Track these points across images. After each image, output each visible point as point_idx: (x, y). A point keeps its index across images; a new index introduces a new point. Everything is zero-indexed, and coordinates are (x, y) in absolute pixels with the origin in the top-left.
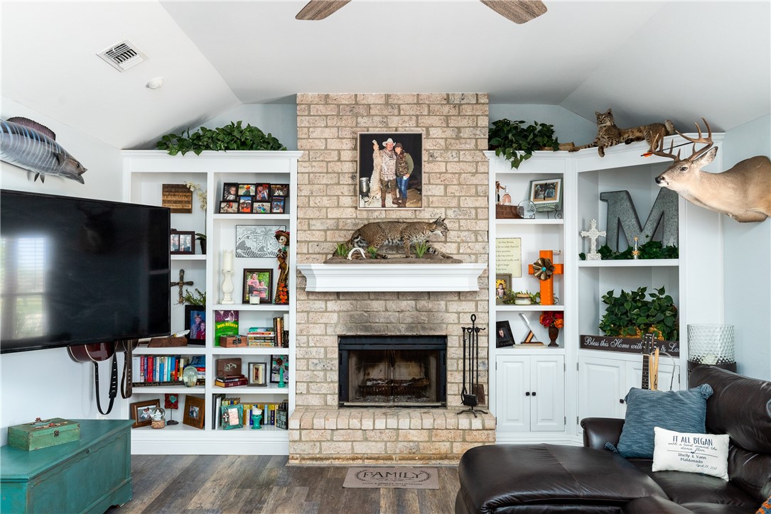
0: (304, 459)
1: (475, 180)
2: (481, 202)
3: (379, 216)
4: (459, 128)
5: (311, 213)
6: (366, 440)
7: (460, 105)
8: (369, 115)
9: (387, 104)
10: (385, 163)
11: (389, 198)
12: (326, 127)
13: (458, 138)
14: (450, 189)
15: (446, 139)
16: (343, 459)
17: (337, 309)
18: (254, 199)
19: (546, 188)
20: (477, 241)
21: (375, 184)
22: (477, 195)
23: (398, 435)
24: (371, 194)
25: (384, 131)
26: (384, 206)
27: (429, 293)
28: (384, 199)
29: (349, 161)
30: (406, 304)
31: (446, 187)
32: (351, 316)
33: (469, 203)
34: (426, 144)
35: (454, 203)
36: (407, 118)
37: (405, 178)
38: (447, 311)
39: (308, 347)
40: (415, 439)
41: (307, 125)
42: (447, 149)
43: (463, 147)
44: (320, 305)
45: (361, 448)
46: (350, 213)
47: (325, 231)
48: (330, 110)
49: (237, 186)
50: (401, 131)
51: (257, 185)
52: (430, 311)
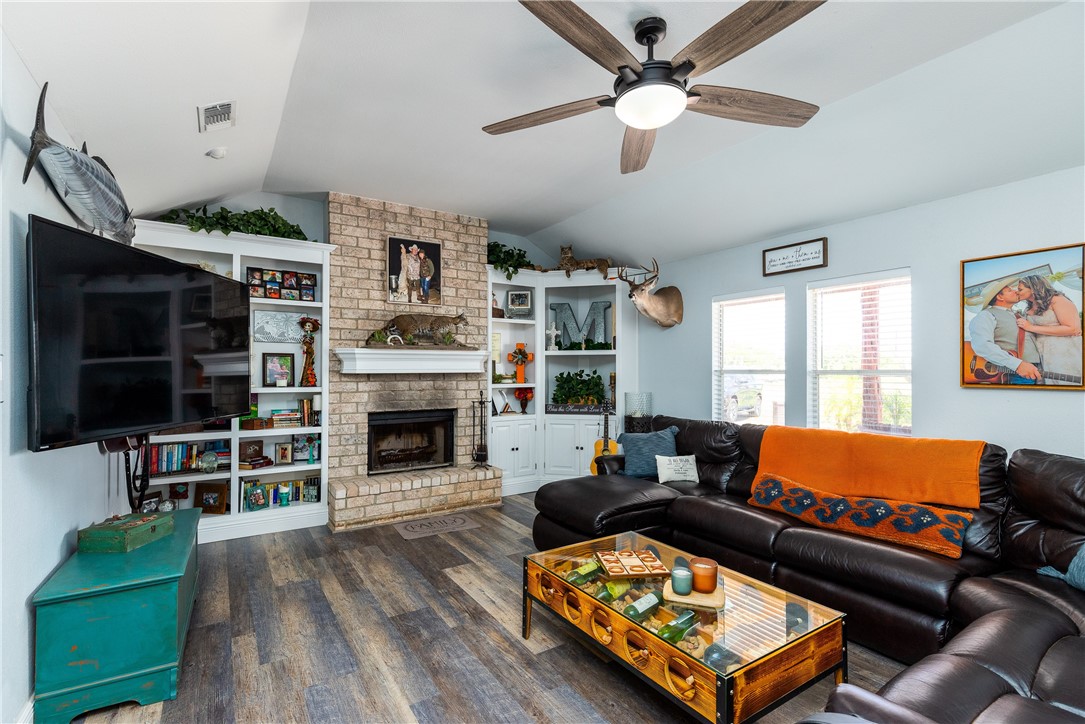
0: (349, 524)
1: (478, 287)
2: (481, 304)
3: (405, 310)
4: (466, 244)
5: (343, 303)
6: (405, 499)
7: (468, 226)
8: (395, 222)
9: (411, 215)
10: (411, 266)
11: (414, 295)
12: (358, 226)
13: (466, 251)
14: (461, 292)
15: (457, 251)
16: (385, 519)
17: (367, 389)
18: (282, 285)
19: (521, 296)
20: (479, 334)
21: (403, 283)
22: (480, 298)
23: (431, 492)
24: (400, 291)
25: (409, 238)
26: (410, 301)
27: (444, 374)
28: (410, 296)
29: (378, 261)
30: (425, 384)
31: (457, 289)
32: (380, 395)
33: (473, 304)
34: (444, 254)
35: (463, 303)
36: (427, 230)
37: (428, 279)
38: (457, 389)
39: (341, 424)
40: (445, 493)
41: (339, 222)
42: (458, 259)
43: (470, 259)
44: (352, 386)
45: (400, 507)
46: (379, 305)
47: (357, 320)
48: (361, 212)
49: (261, 271)
50: (422, 240)
51: (283, 273)
52: (444, 389)
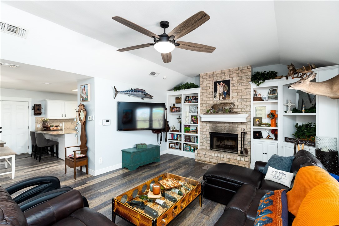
0: (198, 160)
1: (246, 91)
2: (248, 97)
3: (219, 102)
4: (242, 77)
5: (203, 102)
6: (213, 158)
7: (242, 70)
8: (217, 77)
9: (221, 73)
10: (220, 89)
11: (221, 97)
12: (206, 81)
13: (241, 79)
14: (239, 94)
15: (238, 80)
16: (207, 162)
17: (209, 125)
18: (192, 100)
19: (273, 91)
20: (247, 108)
21: (218, 94)
22: (247, 95)
23: (220, 159)
24: (217, 97)
25: (221, 80)
26: (220, 99)
27: (233, 122)
28: (220, 98)
29: (211, 89)
30: (226, 125)
31: (238, 93)
32: (212, 127)
33: (245, 97)
34: (231, 82)
35: (240, 97)
36: (227, 76)
37: (225, 92)
38: (238, 127)
39: (202, 134)
40: (225, 160)
41: (202, 81)
42: (238, 83)
43: (243, 81)
44: (205, 124)
45: (211, 160)
46: (212, 102)
47: (206, 106)
48: (208, 77)
49: (188, 97)
50: (225, 79)
51: (193, 96)
52: (233, 127)
